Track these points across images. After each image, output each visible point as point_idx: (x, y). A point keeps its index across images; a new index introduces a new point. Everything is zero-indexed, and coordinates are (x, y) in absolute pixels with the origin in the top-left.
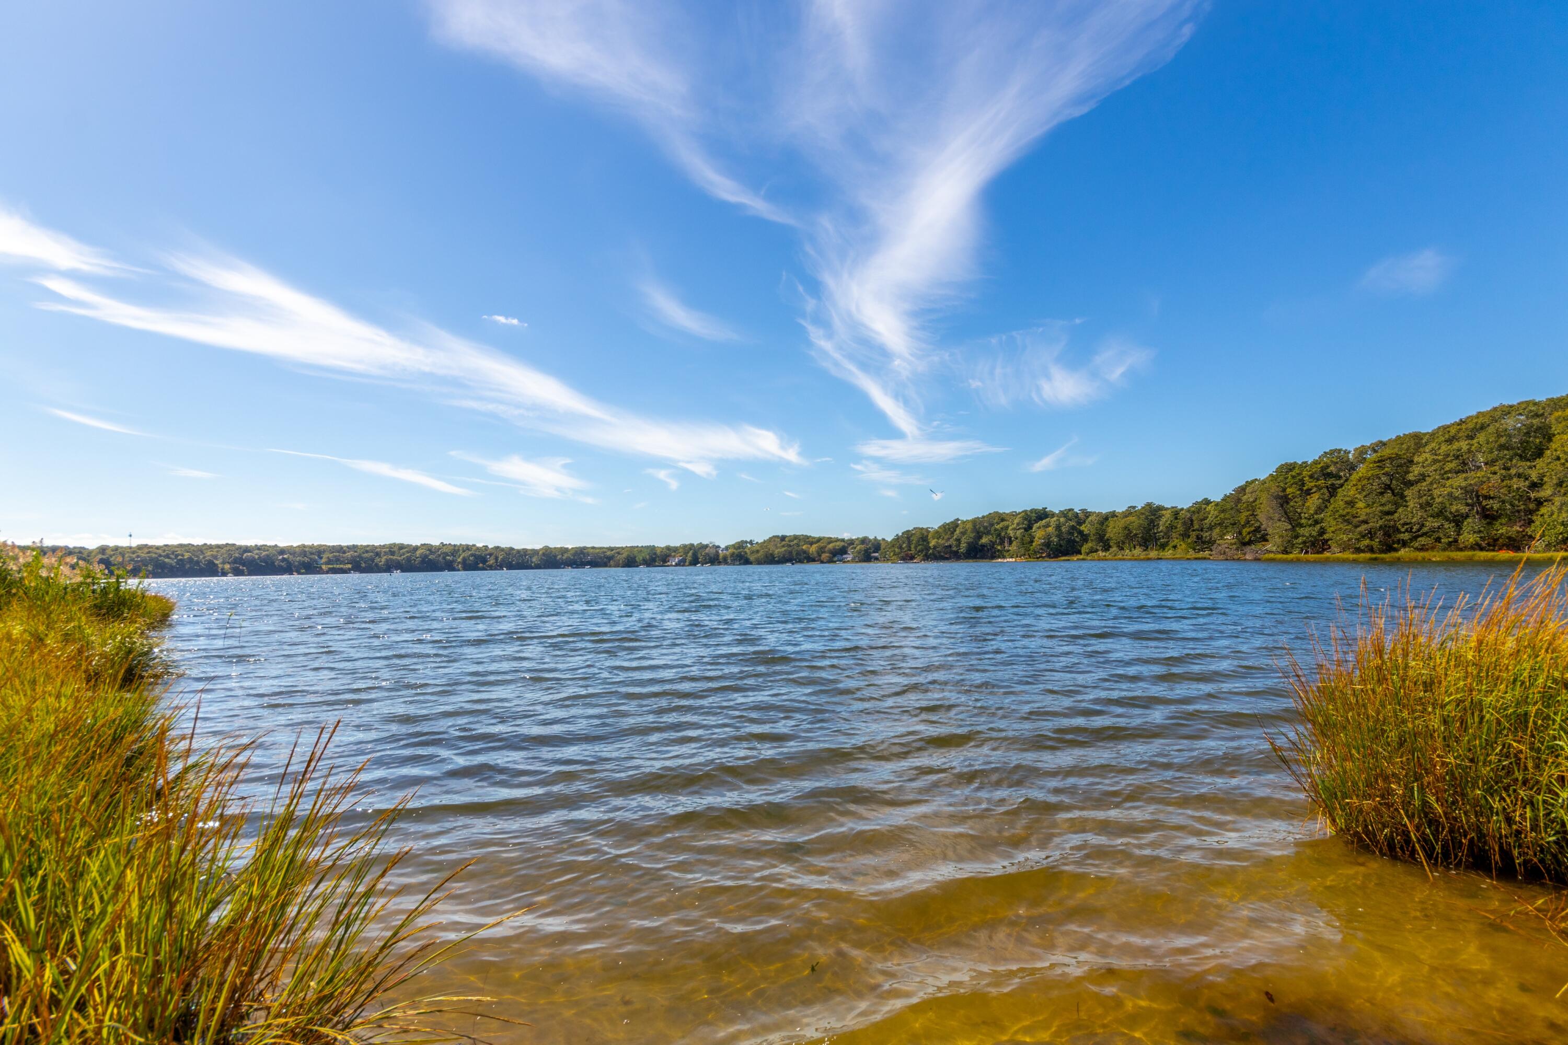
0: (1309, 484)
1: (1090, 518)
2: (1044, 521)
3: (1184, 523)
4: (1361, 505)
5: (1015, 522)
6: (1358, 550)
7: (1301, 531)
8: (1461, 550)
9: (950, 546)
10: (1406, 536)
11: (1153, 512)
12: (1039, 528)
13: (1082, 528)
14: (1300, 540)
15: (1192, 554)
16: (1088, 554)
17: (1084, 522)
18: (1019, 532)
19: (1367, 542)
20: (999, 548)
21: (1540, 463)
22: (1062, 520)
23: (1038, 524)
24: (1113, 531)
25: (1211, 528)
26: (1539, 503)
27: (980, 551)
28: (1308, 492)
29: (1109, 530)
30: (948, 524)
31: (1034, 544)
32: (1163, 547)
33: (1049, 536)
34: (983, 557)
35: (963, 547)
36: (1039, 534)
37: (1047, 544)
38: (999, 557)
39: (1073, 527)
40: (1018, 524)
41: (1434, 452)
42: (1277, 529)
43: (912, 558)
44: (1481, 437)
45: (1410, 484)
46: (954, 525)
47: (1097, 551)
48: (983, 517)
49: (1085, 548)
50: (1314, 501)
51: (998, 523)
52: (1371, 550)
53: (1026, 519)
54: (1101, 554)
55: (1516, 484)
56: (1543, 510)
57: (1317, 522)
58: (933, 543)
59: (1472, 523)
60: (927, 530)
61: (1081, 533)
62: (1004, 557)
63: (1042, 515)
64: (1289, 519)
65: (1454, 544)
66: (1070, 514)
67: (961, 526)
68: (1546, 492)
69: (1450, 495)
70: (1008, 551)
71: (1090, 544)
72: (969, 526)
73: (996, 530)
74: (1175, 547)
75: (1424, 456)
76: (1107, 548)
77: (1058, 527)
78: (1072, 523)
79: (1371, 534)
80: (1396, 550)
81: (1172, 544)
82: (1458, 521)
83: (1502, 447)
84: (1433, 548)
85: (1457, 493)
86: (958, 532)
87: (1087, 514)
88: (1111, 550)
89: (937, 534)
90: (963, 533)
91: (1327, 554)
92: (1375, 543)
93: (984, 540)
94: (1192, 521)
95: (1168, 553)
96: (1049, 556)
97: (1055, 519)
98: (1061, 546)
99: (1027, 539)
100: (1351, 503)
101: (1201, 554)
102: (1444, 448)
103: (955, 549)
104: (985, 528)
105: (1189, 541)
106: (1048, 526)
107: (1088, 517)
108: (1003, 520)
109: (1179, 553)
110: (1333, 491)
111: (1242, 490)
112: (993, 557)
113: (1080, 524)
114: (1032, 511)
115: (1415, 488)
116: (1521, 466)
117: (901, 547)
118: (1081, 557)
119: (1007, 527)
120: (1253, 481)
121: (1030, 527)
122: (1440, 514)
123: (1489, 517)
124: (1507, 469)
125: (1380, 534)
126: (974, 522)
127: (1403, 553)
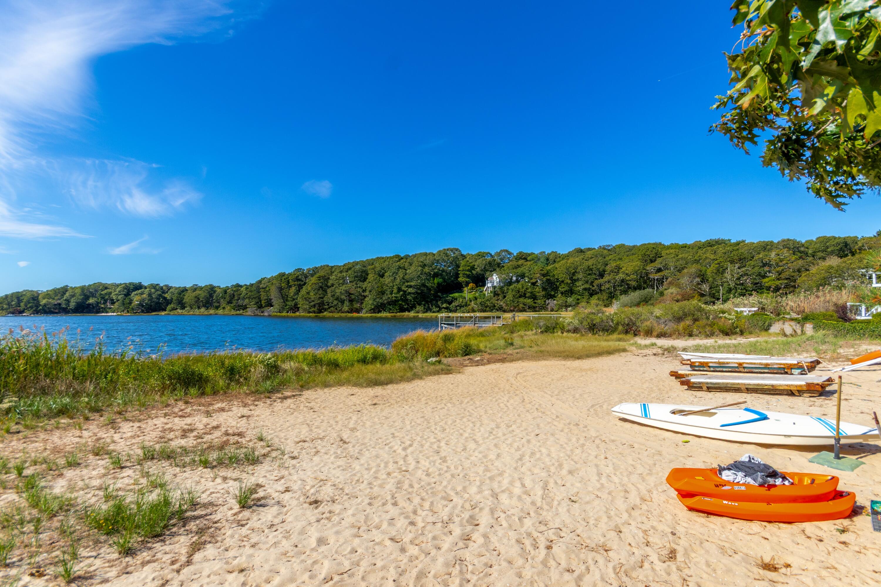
0: (291, 283)
1: (171, 290)
2: (140, 291)
3: (230, 296)
4: (312, 294)
5: (118, 290)
6: (309, 312)
7: (288, 303)
8: (343, 312)
9: (60, 304)
10: (326, 307)
11: (212, 289)
12: (137, 294)
13: (166, 295)
14: (287, 307)
15: (233, 312)
16: (171, 311)
17: (167, 292)
18: (120, 297)
19: (313, 309)
20: (102, 306)
21: (365, 283)
22: (153, 290)
23: (136, 292)
24: (188, 298)
25: (244, 299)
26: (365, 297)
27: (87, 308)
28: (291, 286)
29: (185, 297)
30: (59, 289)
31: (133, 304)
32: (217, 308)
33: (143, 300)
34: (89, 312)
35: (72, 305)
36: (136, 299)
37: (141, 305)
38: (103, 312)
39: (160, 295)
40: (120, 292)
41: (336, 276)
42: (277, 302)
43: (21, 312)
44: (350, 272)
45: (329, 287)
46: (64, 290)
47: (177, 309)
48: (90, 285)
49: (169, 307)
50: (293, 290)
51: (102, 290)
52: (314, 312)
53: (126, 289)
54: (179, 311)
55: (359, 289)
56: (366, 299)
57: (294, 299)
58: (43, 302)
59: (347, 303)
60: (37, 292)
61: (165, 298)
62: (107, 312)
63: (138, 287)
64: (283, 298)
65: (341, 311)
66: (157, 287)
67: (71, 291)
68: (367, 293)
69: (341, 292)
70: (110, 308)
71: (172, 305)
72: (78, 291)
73: (101, 294)
74: (224, 308)
75: (333, 277)
76: (183, 308)
77: (150, 295)
78: (159, 293)
79: (314, 306)
80: (323, 312)
81: (222, 307)
82: (343, 302)
83: (356, 277)
84: (334, 312)
85: (343, 292)
86: (67, 294)
87: (169, 288)
88: (186, 309)
89: (47, 295)
90: (73, 296)
91: (297, 314)
92: (315, 309)
93: (91, 301)
94: (234, 295)
95: (220, 311)
96: (143, 311)
97: (148, 289)
98: (151, 306)
99: (127, 301)
100: (308, 293)
101: (238, 312)
102: (339, 275)
103: (64, 306)
104: (91, 293)
105: (232, 305)
106: (142, 294)
107: (169, 289)
108: (106, 288)
109: (226, 312)
110: (300, 287)
111: (260, 282)
112: (98, 312)
113: (164, 292)
114: (130, 284)
115: (330, 289)
116: (360, 284)
117: (9, 304)
118: (166, 312)
119: (111, 293)
120: (264, 278)
121: (128, 294)
122: (337, 299)
123: (351, 301)
124: (356, 284)
125: (317, 306)
126: (83, 288)
127: (325, 314)
